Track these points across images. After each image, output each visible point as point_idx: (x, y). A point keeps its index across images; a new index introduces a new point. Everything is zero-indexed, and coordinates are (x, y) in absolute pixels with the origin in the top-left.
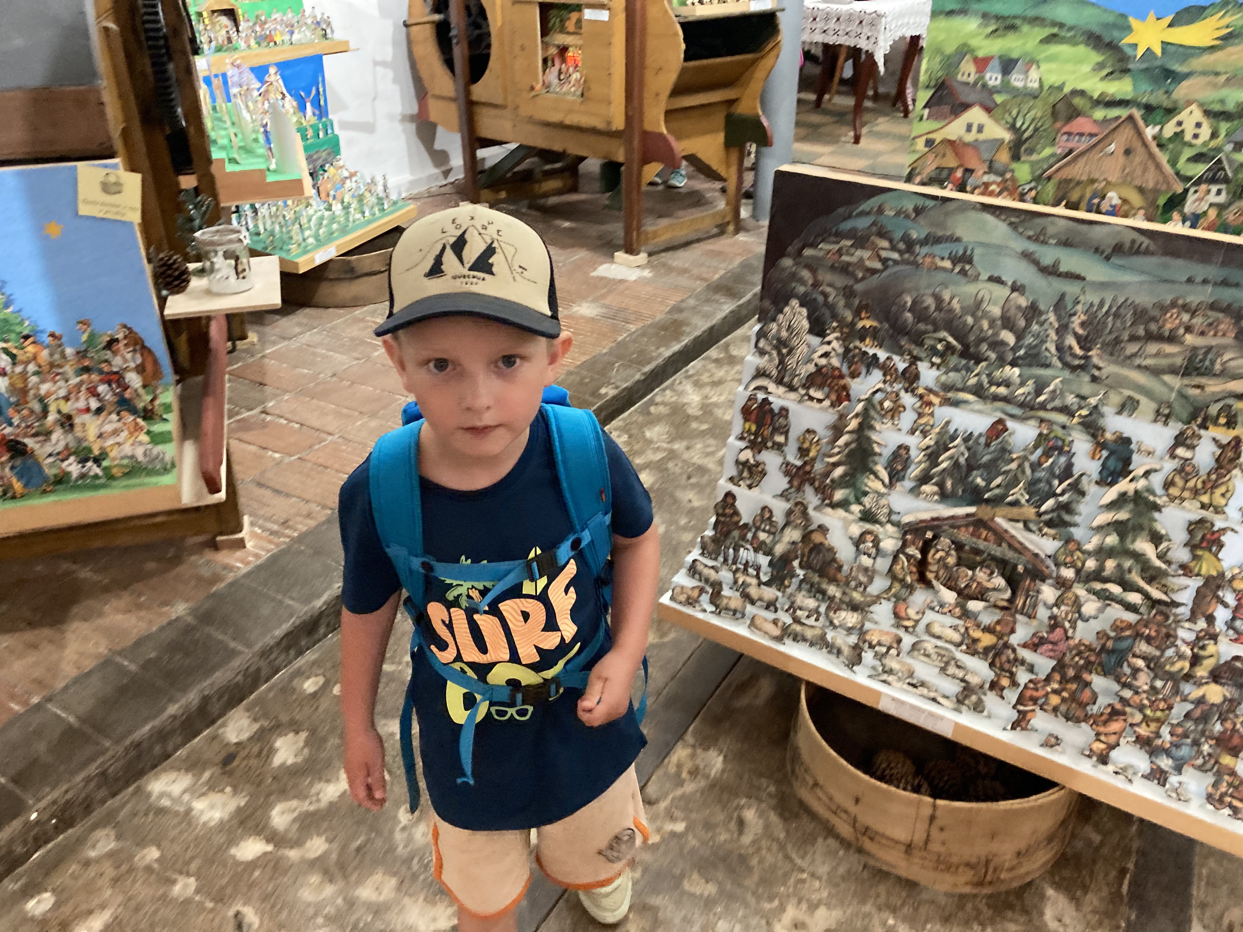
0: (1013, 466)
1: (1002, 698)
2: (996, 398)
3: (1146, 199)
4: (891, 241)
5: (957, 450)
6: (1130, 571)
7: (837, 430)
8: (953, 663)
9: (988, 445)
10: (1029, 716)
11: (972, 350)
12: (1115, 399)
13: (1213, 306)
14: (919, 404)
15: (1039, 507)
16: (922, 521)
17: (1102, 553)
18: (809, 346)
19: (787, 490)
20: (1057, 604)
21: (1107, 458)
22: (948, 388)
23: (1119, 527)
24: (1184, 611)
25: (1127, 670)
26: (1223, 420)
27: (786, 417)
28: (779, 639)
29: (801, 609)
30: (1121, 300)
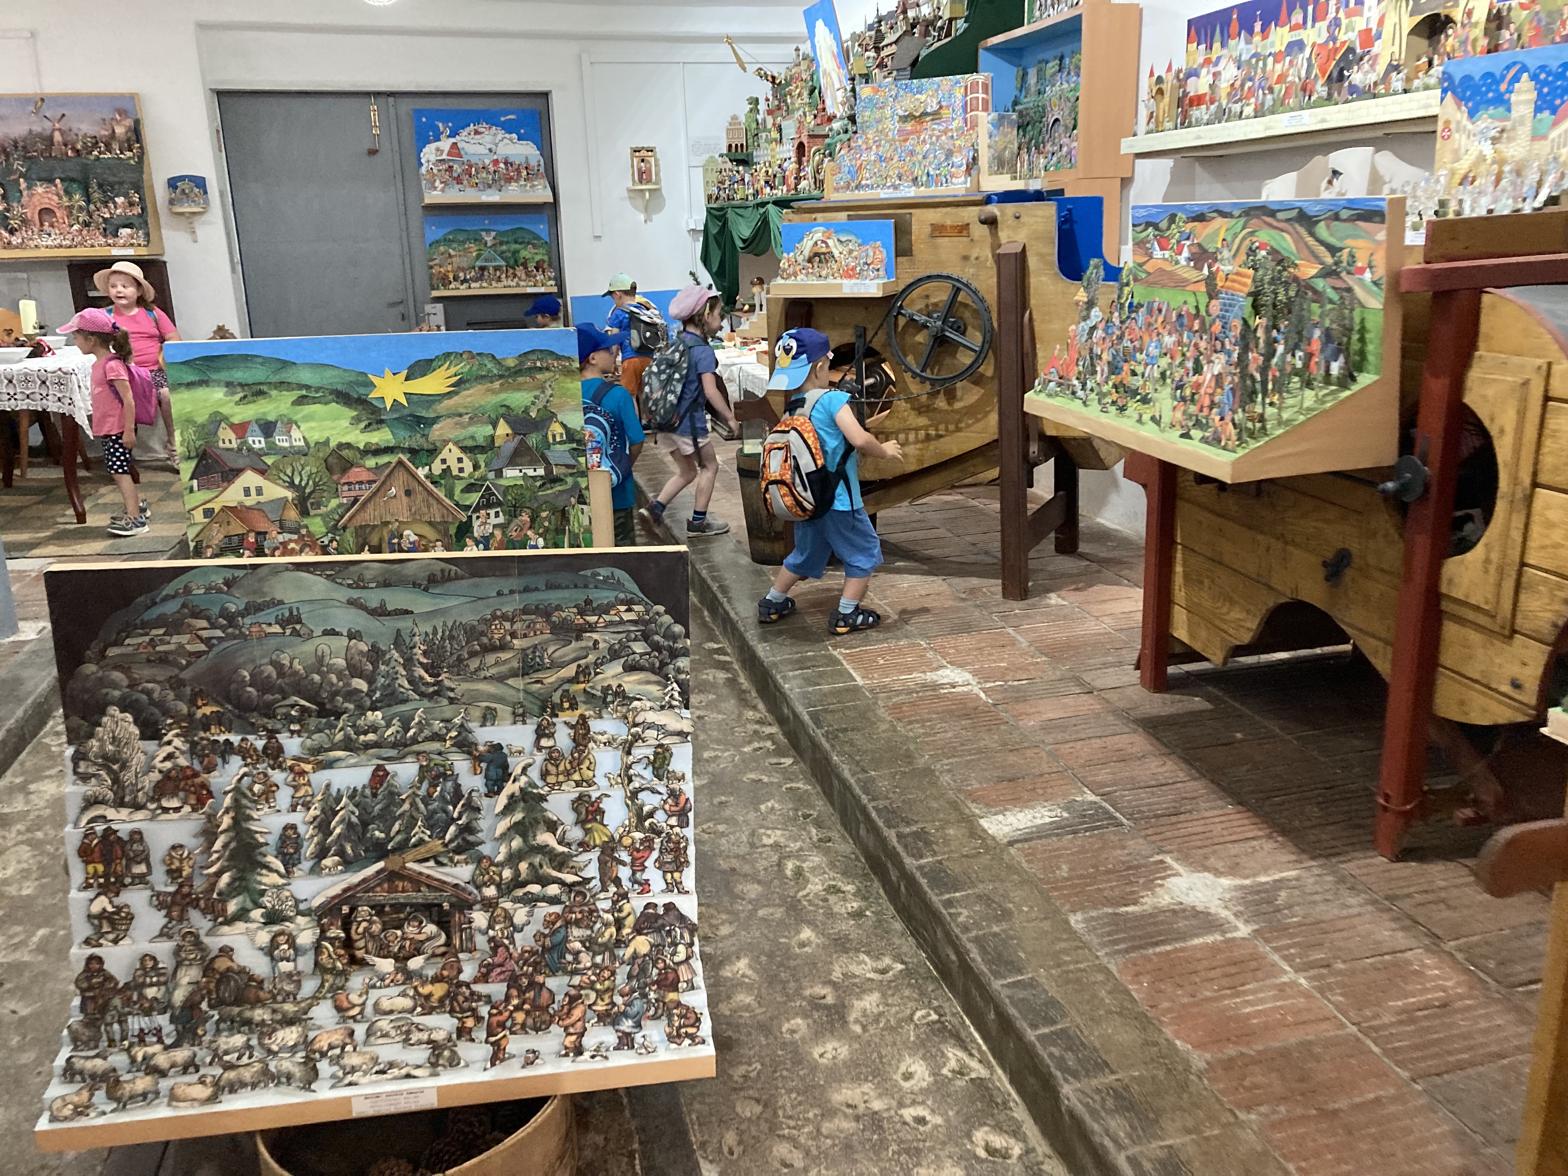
0: (406, 806)
1: (473, 1040)
2: (367, 746)
3: (439, 532)
4: (208, 619)
5: (346, 810)
6: (541, 866)
7: (209, 834)
8: (413, 1028)
9: (375, 795)
10: (503, 1042)
11: (328, 706)
12: (476, 713)
13: (525, 611)
14: (290, 778)
15: (443, 837)
16: (333, 898)
17: (513, 859)
18: (145, 753)
19: (165, 926)
20: (491, 927)
21: (487, 769)
22: (318, 750)
23: (518, 828)
24: (596, 883)
25: (569, 958)
26: (566, 705)
27: (141, 840)
28: (213, 1099)
29: (226, 1053)
30: (450, 624)
